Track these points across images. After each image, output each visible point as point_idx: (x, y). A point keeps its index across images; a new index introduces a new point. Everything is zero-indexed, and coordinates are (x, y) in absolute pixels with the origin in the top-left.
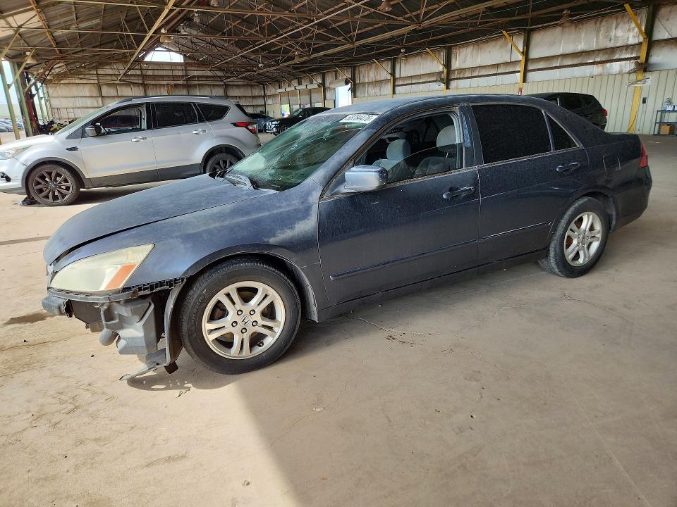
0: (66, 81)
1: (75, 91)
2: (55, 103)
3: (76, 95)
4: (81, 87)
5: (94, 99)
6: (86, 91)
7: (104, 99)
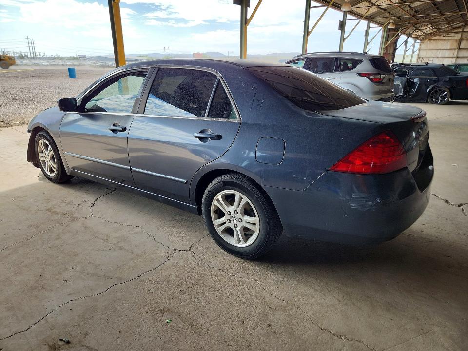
0: (436, 38)
1: (440, 45)
2: (423, 54)
3: (440, 48)
4: (445, 42)
5: (452, 51)
6: (448, 45)
7: (460, 51)
